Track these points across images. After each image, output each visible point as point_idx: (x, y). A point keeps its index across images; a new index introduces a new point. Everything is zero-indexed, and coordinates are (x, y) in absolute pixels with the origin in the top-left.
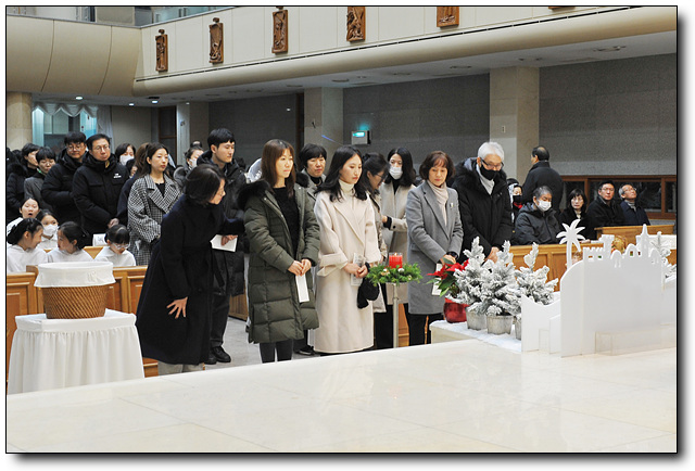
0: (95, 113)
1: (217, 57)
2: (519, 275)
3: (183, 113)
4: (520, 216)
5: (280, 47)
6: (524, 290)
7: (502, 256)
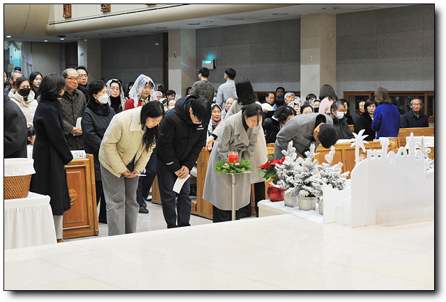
0: (20, 47)
1: (106, 8)
2: (321, 169)
3: (82, 46)
6: (325, 179)
7: (309, 155)
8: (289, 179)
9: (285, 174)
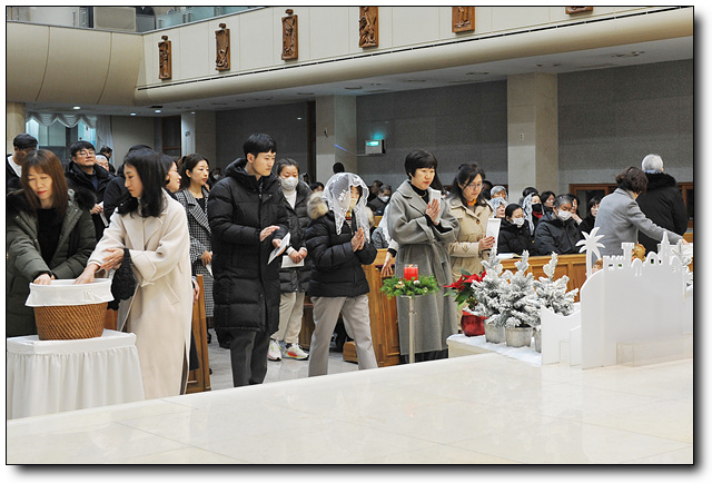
0: (94, 124)
1: (223, 65)
2: (538, 286)
3: (188, 122)
4: (539, 226)
5: (290, 53)
6: (543, 301)
7: (521, 266)
8: (492, 302)
9: (486, 295)
